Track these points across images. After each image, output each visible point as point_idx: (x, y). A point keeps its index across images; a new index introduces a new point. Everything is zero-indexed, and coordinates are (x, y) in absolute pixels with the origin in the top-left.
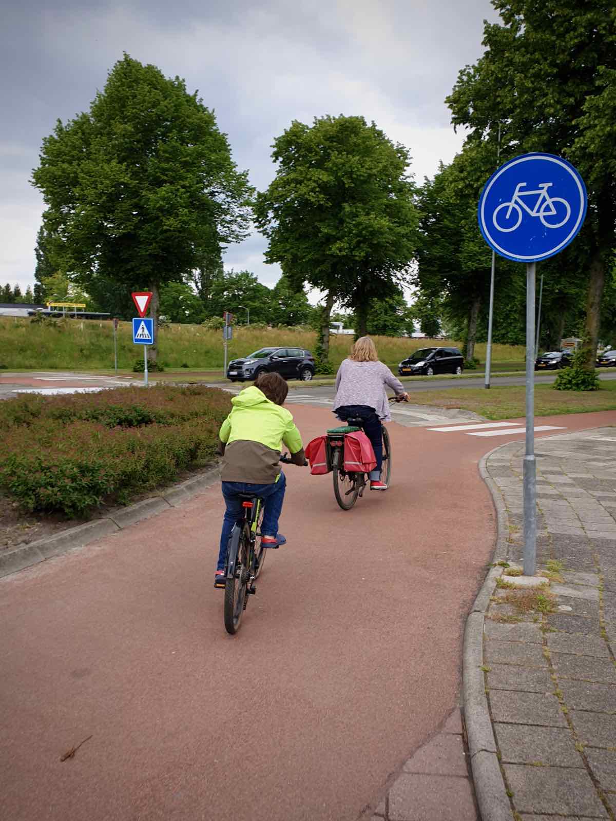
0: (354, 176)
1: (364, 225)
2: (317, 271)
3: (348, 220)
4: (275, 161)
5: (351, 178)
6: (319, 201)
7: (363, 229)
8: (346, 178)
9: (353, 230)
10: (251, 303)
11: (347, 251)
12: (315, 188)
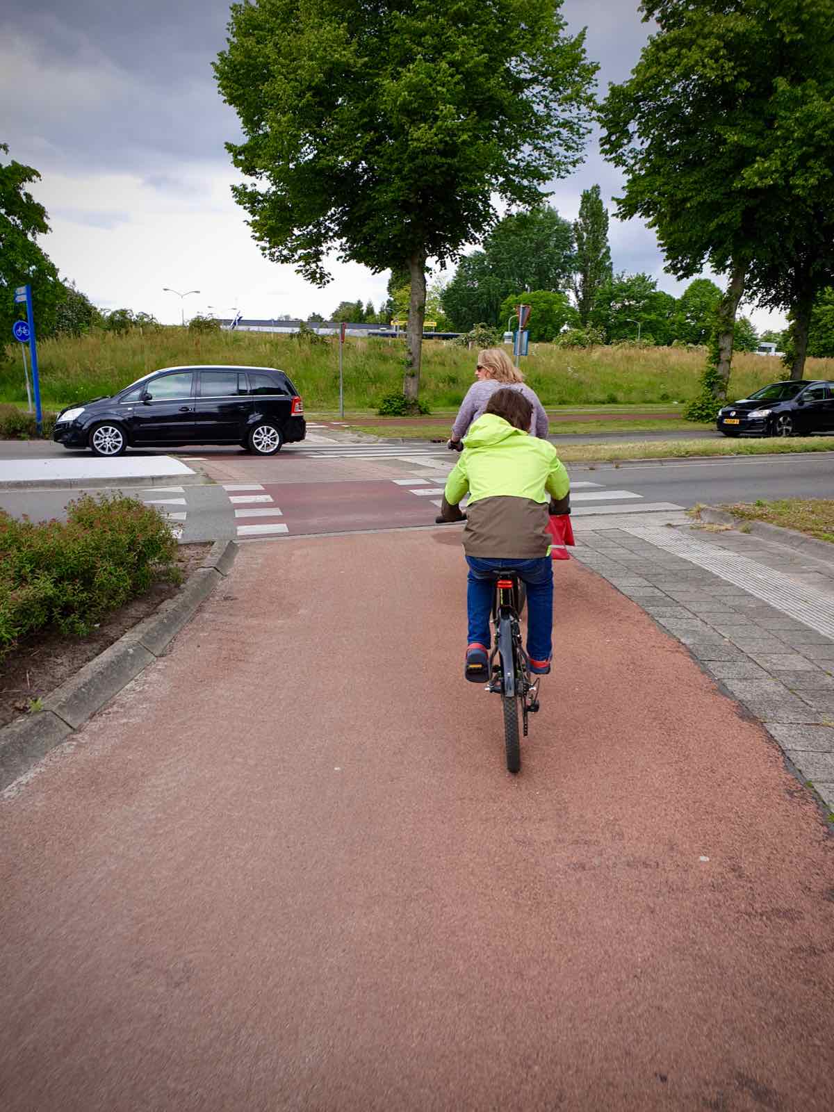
0: (805, 17)
1: (820, 119)
2: (713, 225)
3: (782, 113)
4: (646, 19)
5: (797, 22)
6: (723, 78)
7: (817, 127)
8: (787, 24)
9: (793, 132)
10: (646, 316)
11: (776, 175)
12: (717, 50)
